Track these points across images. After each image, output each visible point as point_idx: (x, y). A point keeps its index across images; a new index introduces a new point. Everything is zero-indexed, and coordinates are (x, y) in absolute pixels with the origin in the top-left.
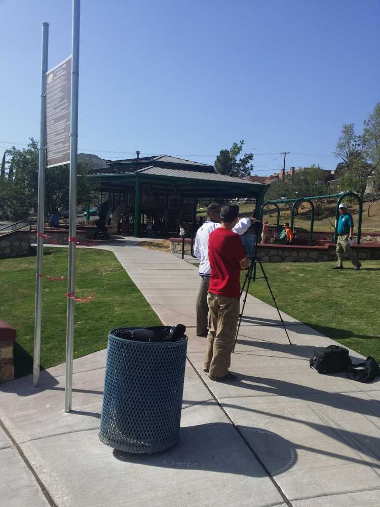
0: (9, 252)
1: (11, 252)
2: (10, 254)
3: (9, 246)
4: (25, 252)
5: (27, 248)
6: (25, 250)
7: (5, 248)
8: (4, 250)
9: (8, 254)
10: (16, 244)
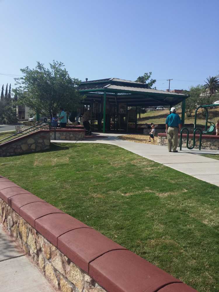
0: (34, 148)
1: (36, 148)
2: (35, 150)
3: (34, 143)
4: (47, 148)
5: (49, 144)
6: (47, 146)
7: (31, 144)
8: (30, 147)
9: (33, 149)
10: (40, 141)
